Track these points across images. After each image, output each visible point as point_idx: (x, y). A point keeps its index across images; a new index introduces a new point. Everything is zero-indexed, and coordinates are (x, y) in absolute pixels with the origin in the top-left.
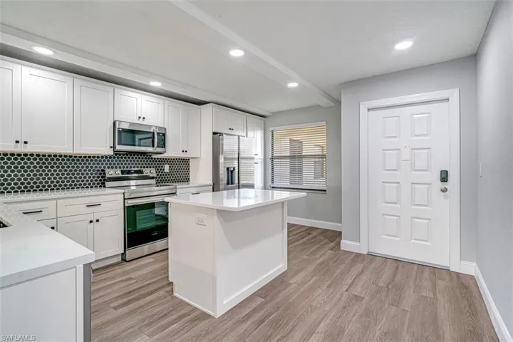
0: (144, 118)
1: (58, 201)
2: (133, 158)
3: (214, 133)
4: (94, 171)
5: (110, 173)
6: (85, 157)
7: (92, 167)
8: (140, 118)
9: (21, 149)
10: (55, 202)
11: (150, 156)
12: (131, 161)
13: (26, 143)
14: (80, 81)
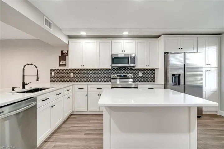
0: (124, 51)
1: (88, 86)
2: (122, 69)
3: (165, 53)
4: (108, 75)
5: (113, 76)
6: (105, 70)
7: (107, 73)
8: (122, 51)
9: (83, 68)
10: (87, 86)
11: (132, 68)
12: (123, 71)
13: (84, 65)
14: (99, 41)
